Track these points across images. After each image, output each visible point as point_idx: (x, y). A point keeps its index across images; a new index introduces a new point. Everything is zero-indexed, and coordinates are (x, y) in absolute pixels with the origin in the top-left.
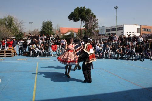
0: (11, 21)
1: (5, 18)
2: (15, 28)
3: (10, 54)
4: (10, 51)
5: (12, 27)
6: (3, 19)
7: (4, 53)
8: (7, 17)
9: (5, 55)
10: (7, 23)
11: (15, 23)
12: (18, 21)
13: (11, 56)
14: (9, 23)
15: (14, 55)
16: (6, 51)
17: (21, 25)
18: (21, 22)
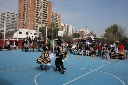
0: (116, 28)
1: (112, 26)
2: (119, 34)
3: (122, 57)
4: (122, 54)
5: (117, 33)
6: (110, 27)
7: (116, 55)
8: (113, 25)
9: (117, 57)
10: (113, 30)
11: (119, 30)
12: (122, 28)
13: (122, 59)
14: (114, 30)
15: (125, 59)
16: (118, 54)
17: (124, 31)
18: (124, 29)
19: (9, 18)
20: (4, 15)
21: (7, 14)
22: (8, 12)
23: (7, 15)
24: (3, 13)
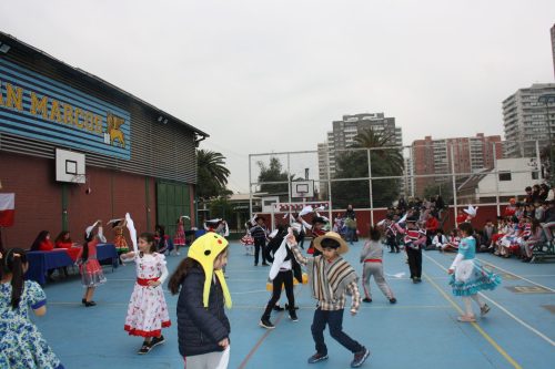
19: (534, 111)
20: (513, 103)
21: (523, 97)
22: (523, 90)
23: (524, 103)
24: (509, 99)
